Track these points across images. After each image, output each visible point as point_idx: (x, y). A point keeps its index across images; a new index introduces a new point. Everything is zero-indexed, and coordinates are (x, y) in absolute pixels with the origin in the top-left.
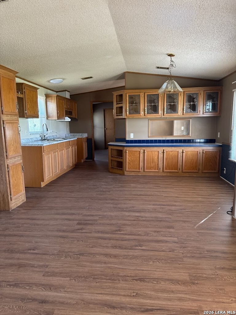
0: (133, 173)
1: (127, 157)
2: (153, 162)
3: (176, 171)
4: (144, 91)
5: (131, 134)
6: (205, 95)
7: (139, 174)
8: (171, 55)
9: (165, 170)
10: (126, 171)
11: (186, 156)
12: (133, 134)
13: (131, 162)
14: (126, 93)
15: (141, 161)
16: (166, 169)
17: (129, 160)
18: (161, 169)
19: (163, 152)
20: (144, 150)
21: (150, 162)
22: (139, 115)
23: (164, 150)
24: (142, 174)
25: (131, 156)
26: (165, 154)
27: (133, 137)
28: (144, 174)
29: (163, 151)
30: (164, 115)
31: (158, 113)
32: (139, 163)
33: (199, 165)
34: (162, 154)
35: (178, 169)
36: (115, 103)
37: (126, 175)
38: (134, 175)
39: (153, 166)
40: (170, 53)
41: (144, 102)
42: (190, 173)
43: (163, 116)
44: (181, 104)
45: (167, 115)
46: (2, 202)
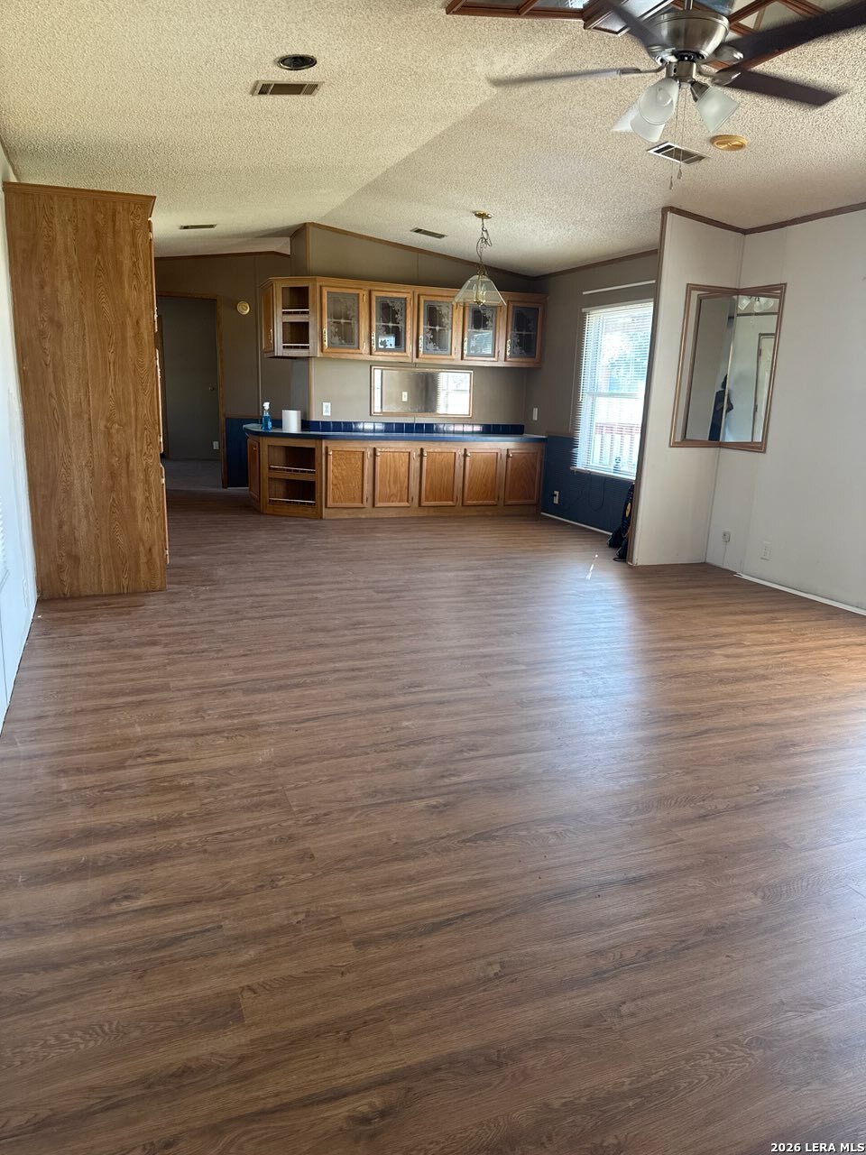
0: (345, 511)
1: (331, 467)
2: (395, 482)
3: (450, 503)
4: (368, 285)
5: (325, 404)
6: (511, 313)
7: (360, 516)
8: (482, 216)
9: (424, 503)
10: (326, 507)
11: (472, 464)
12: (329, 404)
13: (340, 482)
14: (321, 287)
15: (366, 478)
16: (427, 499)
17: (336, 477)
18: (416, 500)
19: (422, 455)
20: (375, 449)
21: (389, 481)
22: (358, 351)
23: (422, 450)
24: (368, 516)
25: (339, 465)
26: (425, 459)
27: (329, 414)
28: (374, 515)
29: (419, 453)
30: (417, 356)
31: (405, 351)
32: (360, 483)
33: (499, 487)
34: (419, 459)
35: (455, 499)
36: (279, 311)
37: (327, 518)
38: (347, 517)
39: (394, 491)
40: (482, 210)
41: (368, 317)
42: (478, 508)
43: (415, 360)
44: (457, 331)
45: (425, 356)
46: (143, 568)
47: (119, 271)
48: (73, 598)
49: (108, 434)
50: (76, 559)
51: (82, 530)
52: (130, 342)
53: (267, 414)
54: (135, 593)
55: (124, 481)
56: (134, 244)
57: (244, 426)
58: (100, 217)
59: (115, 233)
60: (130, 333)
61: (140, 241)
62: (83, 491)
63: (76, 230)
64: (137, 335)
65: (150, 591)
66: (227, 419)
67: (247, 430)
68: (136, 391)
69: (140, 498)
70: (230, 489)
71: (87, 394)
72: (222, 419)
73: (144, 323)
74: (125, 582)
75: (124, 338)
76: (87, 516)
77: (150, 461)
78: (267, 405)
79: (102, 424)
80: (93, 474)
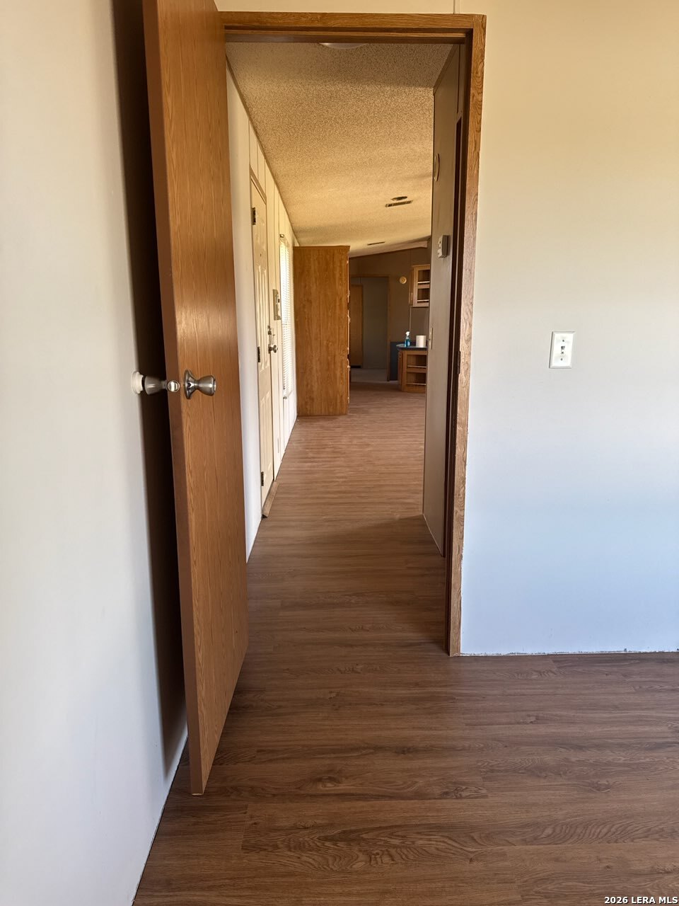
36: (416, 282)
46: (339, 404)
47: (334, 279)
48: (310, 416)
49: (327, 347)
50: (312, 399)
51: (316, 387)
52: (338, 307)
53: (407, 338)
54: (335, 415)
55: (333, 366)
56: (341, 266)
57: (398, 345)
58: (328, 257)
59: (334, 263)
60: (338, 304)
61: (343, 265)
62: (317, 371)
63: (319, 263)
64: (340, 305)
65: (341, 414)
66: (391, 343)
67: (398, 347)
68: (339, 328)
69: (338, 374)
70: (391, 382)
71: (320, 330)
72: (389, 343)
73: (343, 299)
74: (331, 410)
75: (335, 306)
76: (318, 381)
77: (343, 358)
78: (408, 333)
79: (325, 342)
80: (321, 363)
